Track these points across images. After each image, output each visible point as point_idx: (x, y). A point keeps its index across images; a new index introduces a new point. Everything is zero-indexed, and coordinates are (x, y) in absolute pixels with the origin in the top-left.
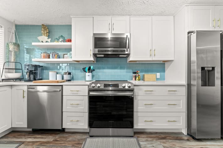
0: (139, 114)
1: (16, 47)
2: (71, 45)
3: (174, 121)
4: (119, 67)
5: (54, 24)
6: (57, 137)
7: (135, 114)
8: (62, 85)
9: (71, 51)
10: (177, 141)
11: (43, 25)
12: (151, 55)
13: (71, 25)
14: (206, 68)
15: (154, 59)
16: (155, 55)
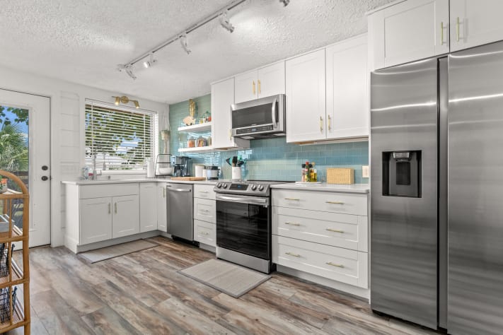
0: (280, 240)
1: (167, 136)
2: (210, 126)
3: (342, 267)
4: (285, 155)
5: (201, 95)
6: (188, 249)
7: (273, 237)
8: (193, 184)
9: (210, 131)
10: (332, 301)
11: (190, 100)
12: (322, 129)
13: (210, 95)
14: (394, 154)
15: (330, 137)
16: (330, 128)
